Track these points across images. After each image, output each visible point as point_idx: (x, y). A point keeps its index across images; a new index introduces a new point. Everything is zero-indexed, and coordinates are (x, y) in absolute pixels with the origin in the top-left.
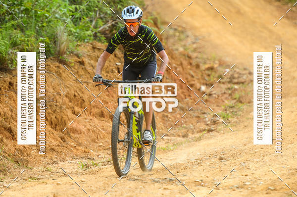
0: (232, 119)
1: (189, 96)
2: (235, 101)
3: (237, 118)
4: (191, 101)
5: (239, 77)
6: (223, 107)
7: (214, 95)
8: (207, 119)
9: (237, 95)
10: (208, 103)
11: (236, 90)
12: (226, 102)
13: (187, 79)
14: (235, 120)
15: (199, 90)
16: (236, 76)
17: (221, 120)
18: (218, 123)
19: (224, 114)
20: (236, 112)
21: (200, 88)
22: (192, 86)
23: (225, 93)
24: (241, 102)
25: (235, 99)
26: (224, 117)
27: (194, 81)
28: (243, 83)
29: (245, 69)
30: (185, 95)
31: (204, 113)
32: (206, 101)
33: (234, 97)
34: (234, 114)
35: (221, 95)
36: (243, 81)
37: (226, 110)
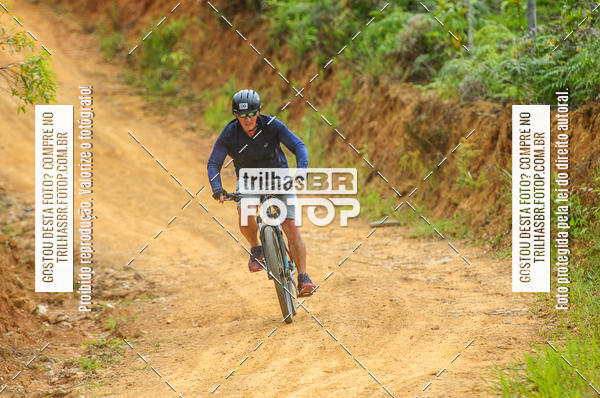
0: (103, 370)
1: (15, 325)
2: (108, 334)
3: (113, 368)
4: (17, 336)
5: (114, 286)
6: (84, 347)
7: (65, 323)
8: (52, 372)
9: (111, 322)
10: (54, 340)
11: (109, 311)
12: (90, 336)
13: (9, 291)
14: (109, 372)
15: (34, 313)
16: (109, 282)
17: (80, 374)
18: (73, 380)
19: (86, 360)
20: (110, 356)
21: (37, 308)
22: (19, 305)
23: (86, 318)
24: (120, 336)
25: (108, 330)
26: (86, 368)
27: (24, 295)
28: (123, 297)
29: (127, 269)
30: (6, 325)
31: (46, 360)
32: (50, 335)
33: (107, 326)
34: (107, 360)
35: (78, 323)
36: (123, 292)
37: (89, 353)
